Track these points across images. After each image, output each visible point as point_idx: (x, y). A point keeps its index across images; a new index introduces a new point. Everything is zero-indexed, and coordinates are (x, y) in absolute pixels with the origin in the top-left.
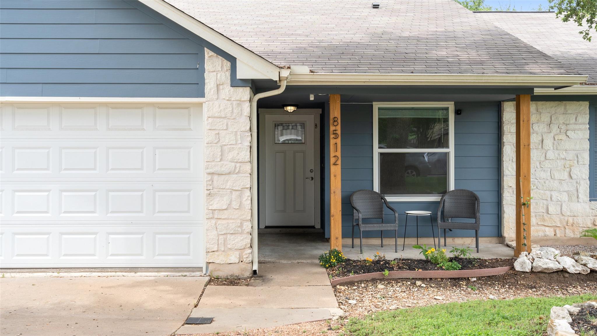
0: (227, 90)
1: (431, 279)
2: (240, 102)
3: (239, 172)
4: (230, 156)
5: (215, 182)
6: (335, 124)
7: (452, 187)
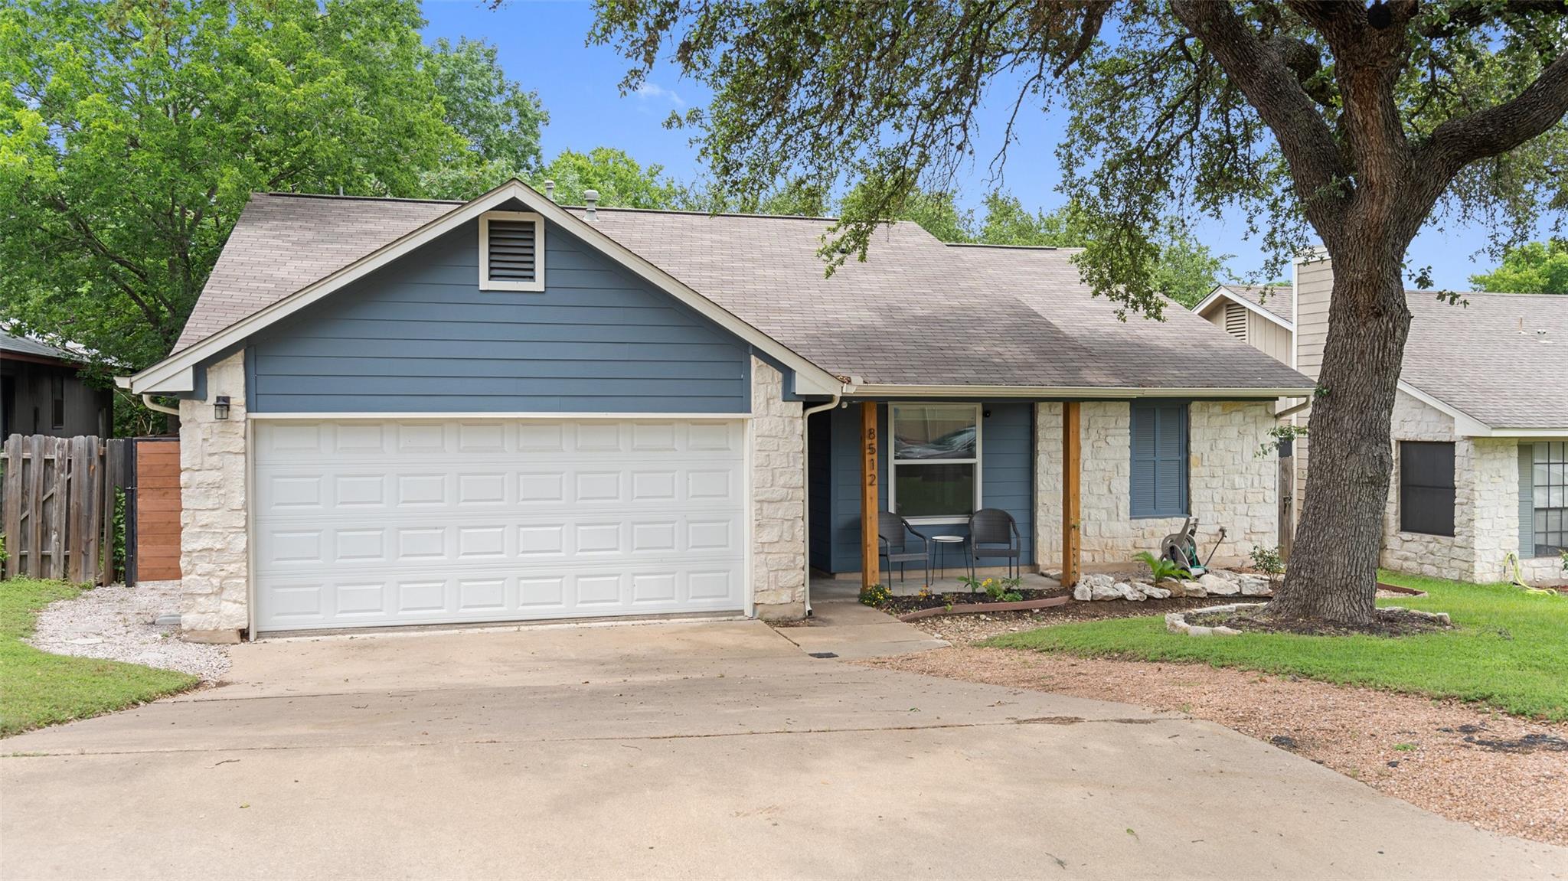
0: (779, 404)
1: (993, 612)
2: (793, 418)
3: (791, 499)
4: (782, 482)
5: (765, 512)
6: (872, 436)
7: (979, 507)
